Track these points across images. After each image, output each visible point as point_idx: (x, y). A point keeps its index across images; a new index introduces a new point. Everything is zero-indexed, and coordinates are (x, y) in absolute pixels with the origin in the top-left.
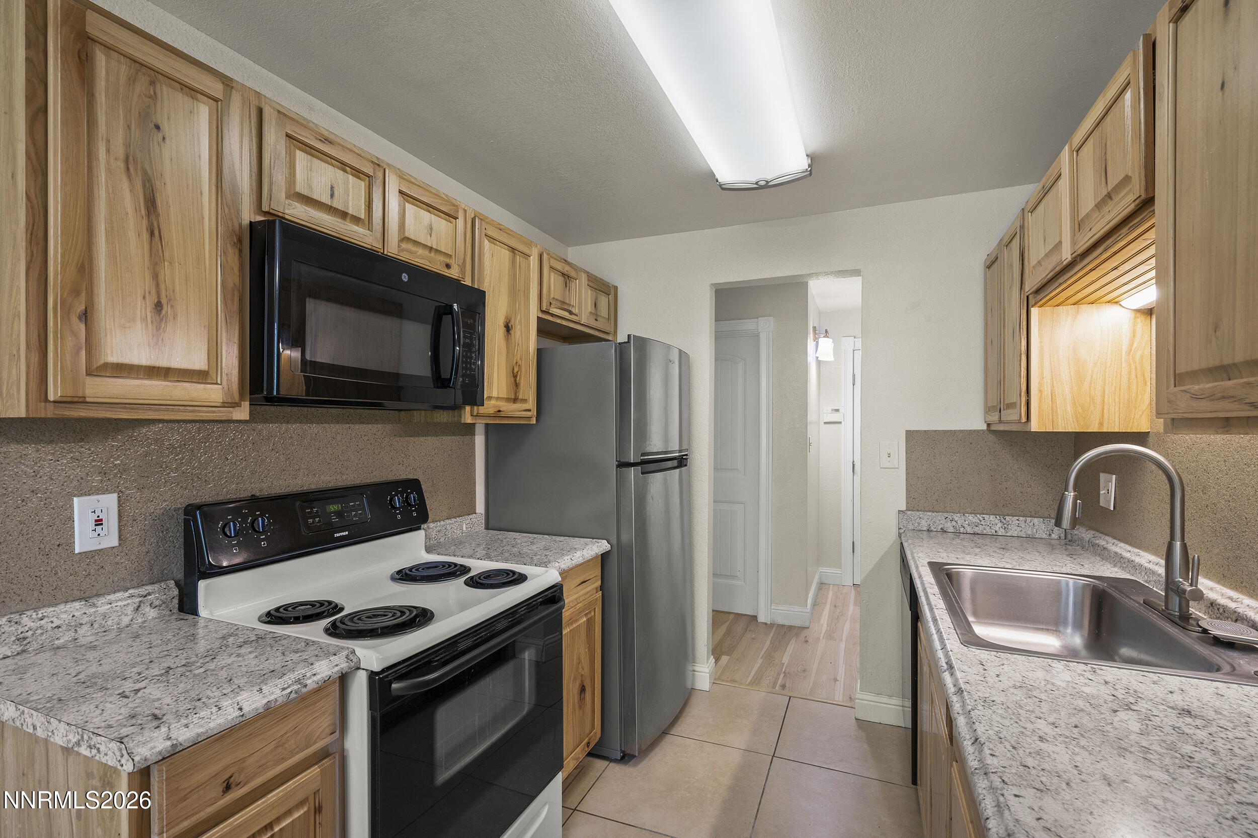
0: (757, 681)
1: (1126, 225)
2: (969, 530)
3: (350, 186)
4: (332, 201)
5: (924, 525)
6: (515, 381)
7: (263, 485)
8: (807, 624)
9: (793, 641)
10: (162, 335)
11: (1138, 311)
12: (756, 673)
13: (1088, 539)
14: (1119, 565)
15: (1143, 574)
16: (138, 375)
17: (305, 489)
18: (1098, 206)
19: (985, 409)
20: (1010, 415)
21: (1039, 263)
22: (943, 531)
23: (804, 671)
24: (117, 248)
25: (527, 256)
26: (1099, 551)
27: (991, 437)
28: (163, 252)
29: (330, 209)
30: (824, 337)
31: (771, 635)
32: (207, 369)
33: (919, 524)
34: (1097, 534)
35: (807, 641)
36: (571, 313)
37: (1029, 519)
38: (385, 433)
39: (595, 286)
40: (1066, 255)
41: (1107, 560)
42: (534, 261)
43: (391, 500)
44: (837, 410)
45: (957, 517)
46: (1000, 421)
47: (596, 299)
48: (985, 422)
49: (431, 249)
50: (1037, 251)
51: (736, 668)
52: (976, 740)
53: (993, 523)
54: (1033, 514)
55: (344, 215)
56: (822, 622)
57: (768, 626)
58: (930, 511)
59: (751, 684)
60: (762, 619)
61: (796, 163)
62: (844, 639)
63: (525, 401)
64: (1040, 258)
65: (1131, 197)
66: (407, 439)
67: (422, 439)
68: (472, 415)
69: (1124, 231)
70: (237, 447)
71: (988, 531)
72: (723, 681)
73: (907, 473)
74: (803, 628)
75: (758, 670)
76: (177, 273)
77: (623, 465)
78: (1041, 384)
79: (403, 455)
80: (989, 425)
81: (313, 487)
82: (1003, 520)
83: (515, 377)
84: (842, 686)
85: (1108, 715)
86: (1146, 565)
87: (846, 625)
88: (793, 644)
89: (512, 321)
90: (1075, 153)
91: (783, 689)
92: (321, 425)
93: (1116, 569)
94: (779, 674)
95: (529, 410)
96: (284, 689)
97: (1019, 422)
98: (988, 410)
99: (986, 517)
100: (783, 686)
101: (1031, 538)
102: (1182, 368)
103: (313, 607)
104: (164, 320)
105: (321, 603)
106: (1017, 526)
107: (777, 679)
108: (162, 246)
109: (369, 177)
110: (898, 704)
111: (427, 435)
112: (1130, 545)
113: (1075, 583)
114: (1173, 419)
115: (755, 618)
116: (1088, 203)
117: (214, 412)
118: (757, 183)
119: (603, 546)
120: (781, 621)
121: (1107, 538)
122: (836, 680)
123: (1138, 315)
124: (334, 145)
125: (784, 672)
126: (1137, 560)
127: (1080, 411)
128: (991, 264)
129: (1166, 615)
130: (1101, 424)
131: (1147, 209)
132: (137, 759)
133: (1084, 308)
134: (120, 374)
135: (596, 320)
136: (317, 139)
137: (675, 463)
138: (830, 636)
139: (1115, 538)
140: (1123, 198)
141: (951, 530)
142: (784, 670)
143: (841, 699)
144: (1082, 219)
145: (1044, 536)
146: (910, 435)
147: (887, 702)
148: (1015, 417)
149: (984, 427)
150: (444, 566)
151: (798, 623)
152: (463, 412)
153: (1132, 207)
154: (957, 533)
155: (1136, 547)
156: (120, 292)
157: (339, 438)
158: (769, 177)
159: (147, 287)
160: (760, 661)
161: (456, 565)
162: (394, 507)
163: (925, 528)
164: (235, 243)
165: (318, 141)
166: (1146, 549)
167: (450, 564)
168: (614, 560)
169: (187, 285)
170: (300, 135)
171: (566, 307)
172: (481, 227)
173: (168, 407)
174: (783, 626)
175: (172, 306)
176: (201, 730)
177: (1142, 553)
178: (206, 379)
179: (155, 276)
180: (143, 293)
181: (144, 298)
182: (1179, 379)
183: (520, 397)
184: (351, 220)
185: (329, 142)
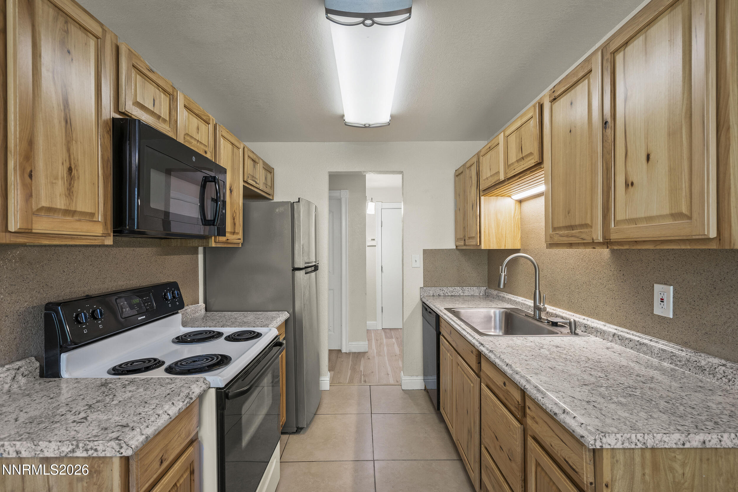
0: (351, 381)
1: (529, 170)
2: (450, 294)
3: (162, 100)
4: (154, 109)
5: (431, 293)
6: (234, 221)
7: (86, 288)
8: (367, 350)
9: (362, 359)
10: (72, 189)
11: (516, 200)
12: (350, 377)
13: (496, 294)
14: (510, 303)
15: (520, 305)
16: (58, 215)
17: (109, 290)
18: (518, 161)
19: (455, 240)
20: (472, 242)
21: (487, 178)
22: (439, 295)
23: (372, 372)
24: (49, 130)
25: (239, 148)
26: (501, 299)
27: (458, 252)
28: (72, 134)
29: (152, 113)
30: (371, 202)
31: (351, 358)
32: (94, 212)
33: (429, 293)
34: (499, 292)
35: (369, 359)
36: (256, 183)
37: (472, 288)
38: (153, 253)
39: (266, 168)
40: (502, 178)
41: (504, 302)
42: (241, 150)
43: (165, 295)
44: (374, 240)
45: (444, 289)
46: (465, 245)
47: (266, 175)
48: (456, 245)
49: (198, 141)
50: (486, 173)
51: (339, 376)
52: (507, 365)
53: (458, 290)
54: (473, 285)
55: (159, 117)
56: (373, 348)
57: (348, 354)
58: (433, 287)
59: (349, 383)
60: (344, 351)
61: (384, 118)
62: (386, 355)
63: (238, 233)
64: (488, 176)
65: (533, 161)
66: (164, 257)
67: (172, 257)
68: (215, 242)
69: (528, 172)
70: (70, 263)
71: (457, 294)
72: (335, 384)
73: (424, 270)
74: (364, 353)
75: (350, 376)
76: (79, 149)
77: (295, 269)
78: (485, 229)
79: (162, 267)
80: (457, 246)
81: (114, 289)
82: (462, 289)
83: (234, 219)
84: (392, 376)
85: (538, 351)
86: (521, 301)
87: (385, 349)
88: (363, 360)
89: (233, 186)
90: (506, 137)
91: (366, 383)
92: (118, 248)
93: (509, 305)
94: (361, 376)
95: (240, 239)
96: (183, 402)
97: (477, 245)
98: (457, 240)
99: (456, 288)
100: (365, 381)
101: (473, 296)
102: (556, 225)
103: (144, 363)
104: (73, 179)
105: (149, 360)
106: (468, 291)
107: (361, 378)
108: (72, 131)
109: (170, 95)
110: (421, 379)
111: (174, 254)
112: (513, 295)
113: (499, 311)
114: (550, 244)
115: (340, 351)
116: (513, 158)
117: (95, 240)
118: (364, 125)
119: (285, 316)
120: (354, 350)
121: (503, 293)
122: (388, 374)
123: (517, 202)
124: (154, 73)
125: (363, 375)
126: (517, 300)
127: (498, 240)
128: (458, 174)
129: (534, 318)
130: (505, 246)
131: (539, 166)
132: (133, 447)
133: (499, 197)
134: (49, 214)
135: (266, 187)
136: (147, 69)
137: (313, 268)
138: (379, 354)
139: (506, 293)
140: (530, 160)
141: (442, 295)
142: (363, 374)
143: (393, 383)
144: (510, 165)
145: (478, 295)
146: (425, 251)
147: (416, 379)
148: (474, 243)
149: (455, 247)
150: (206, 333)
151: (362, 350)
152: (210, 240)
153: (534, 164)
154: (445, 296)
155: (516, 295)
156: (50, 159)
157: (128, 256)
158: (371, 123)
159: (64, 157)
160: (349, 372)
161: (214, 332)
162: (167, 299)
163: (432, 295)
164: (108, 131)
165: (148, 71)
166: (520, 296)
167: (210, 332)
168: (291, 323)
169: (84, 157)
170: (139, 65)
171: (254, 179)
172: (220, 130)
173: (72, 236)
174: (355, 353)
175: (77, 170)
176: (155, 428)
177: (519, 297)
178: (93, 219)
179: (68, 150)
180: (62, 160)
181: (63, 164)
182: (554, 229)
183: (236, 231)
184: (162, 121)
185: (153, 72)
